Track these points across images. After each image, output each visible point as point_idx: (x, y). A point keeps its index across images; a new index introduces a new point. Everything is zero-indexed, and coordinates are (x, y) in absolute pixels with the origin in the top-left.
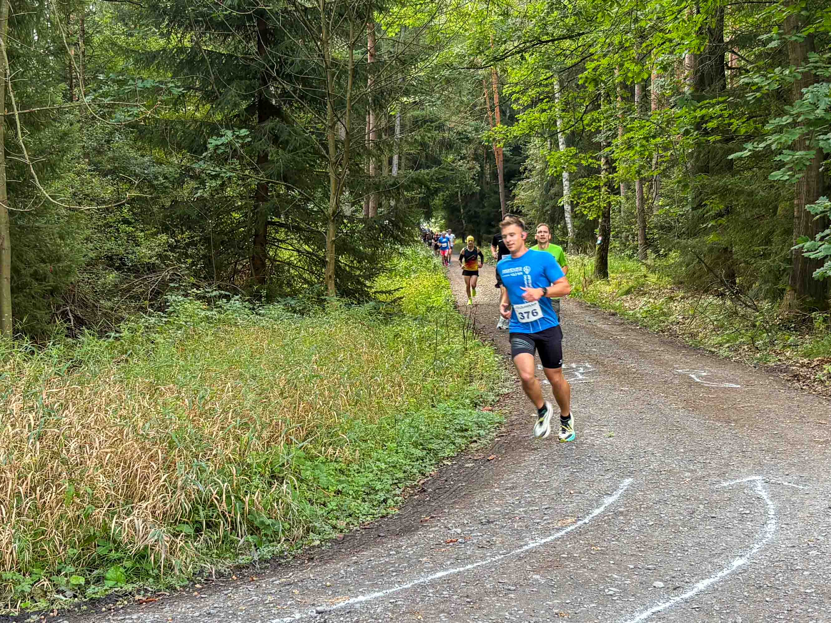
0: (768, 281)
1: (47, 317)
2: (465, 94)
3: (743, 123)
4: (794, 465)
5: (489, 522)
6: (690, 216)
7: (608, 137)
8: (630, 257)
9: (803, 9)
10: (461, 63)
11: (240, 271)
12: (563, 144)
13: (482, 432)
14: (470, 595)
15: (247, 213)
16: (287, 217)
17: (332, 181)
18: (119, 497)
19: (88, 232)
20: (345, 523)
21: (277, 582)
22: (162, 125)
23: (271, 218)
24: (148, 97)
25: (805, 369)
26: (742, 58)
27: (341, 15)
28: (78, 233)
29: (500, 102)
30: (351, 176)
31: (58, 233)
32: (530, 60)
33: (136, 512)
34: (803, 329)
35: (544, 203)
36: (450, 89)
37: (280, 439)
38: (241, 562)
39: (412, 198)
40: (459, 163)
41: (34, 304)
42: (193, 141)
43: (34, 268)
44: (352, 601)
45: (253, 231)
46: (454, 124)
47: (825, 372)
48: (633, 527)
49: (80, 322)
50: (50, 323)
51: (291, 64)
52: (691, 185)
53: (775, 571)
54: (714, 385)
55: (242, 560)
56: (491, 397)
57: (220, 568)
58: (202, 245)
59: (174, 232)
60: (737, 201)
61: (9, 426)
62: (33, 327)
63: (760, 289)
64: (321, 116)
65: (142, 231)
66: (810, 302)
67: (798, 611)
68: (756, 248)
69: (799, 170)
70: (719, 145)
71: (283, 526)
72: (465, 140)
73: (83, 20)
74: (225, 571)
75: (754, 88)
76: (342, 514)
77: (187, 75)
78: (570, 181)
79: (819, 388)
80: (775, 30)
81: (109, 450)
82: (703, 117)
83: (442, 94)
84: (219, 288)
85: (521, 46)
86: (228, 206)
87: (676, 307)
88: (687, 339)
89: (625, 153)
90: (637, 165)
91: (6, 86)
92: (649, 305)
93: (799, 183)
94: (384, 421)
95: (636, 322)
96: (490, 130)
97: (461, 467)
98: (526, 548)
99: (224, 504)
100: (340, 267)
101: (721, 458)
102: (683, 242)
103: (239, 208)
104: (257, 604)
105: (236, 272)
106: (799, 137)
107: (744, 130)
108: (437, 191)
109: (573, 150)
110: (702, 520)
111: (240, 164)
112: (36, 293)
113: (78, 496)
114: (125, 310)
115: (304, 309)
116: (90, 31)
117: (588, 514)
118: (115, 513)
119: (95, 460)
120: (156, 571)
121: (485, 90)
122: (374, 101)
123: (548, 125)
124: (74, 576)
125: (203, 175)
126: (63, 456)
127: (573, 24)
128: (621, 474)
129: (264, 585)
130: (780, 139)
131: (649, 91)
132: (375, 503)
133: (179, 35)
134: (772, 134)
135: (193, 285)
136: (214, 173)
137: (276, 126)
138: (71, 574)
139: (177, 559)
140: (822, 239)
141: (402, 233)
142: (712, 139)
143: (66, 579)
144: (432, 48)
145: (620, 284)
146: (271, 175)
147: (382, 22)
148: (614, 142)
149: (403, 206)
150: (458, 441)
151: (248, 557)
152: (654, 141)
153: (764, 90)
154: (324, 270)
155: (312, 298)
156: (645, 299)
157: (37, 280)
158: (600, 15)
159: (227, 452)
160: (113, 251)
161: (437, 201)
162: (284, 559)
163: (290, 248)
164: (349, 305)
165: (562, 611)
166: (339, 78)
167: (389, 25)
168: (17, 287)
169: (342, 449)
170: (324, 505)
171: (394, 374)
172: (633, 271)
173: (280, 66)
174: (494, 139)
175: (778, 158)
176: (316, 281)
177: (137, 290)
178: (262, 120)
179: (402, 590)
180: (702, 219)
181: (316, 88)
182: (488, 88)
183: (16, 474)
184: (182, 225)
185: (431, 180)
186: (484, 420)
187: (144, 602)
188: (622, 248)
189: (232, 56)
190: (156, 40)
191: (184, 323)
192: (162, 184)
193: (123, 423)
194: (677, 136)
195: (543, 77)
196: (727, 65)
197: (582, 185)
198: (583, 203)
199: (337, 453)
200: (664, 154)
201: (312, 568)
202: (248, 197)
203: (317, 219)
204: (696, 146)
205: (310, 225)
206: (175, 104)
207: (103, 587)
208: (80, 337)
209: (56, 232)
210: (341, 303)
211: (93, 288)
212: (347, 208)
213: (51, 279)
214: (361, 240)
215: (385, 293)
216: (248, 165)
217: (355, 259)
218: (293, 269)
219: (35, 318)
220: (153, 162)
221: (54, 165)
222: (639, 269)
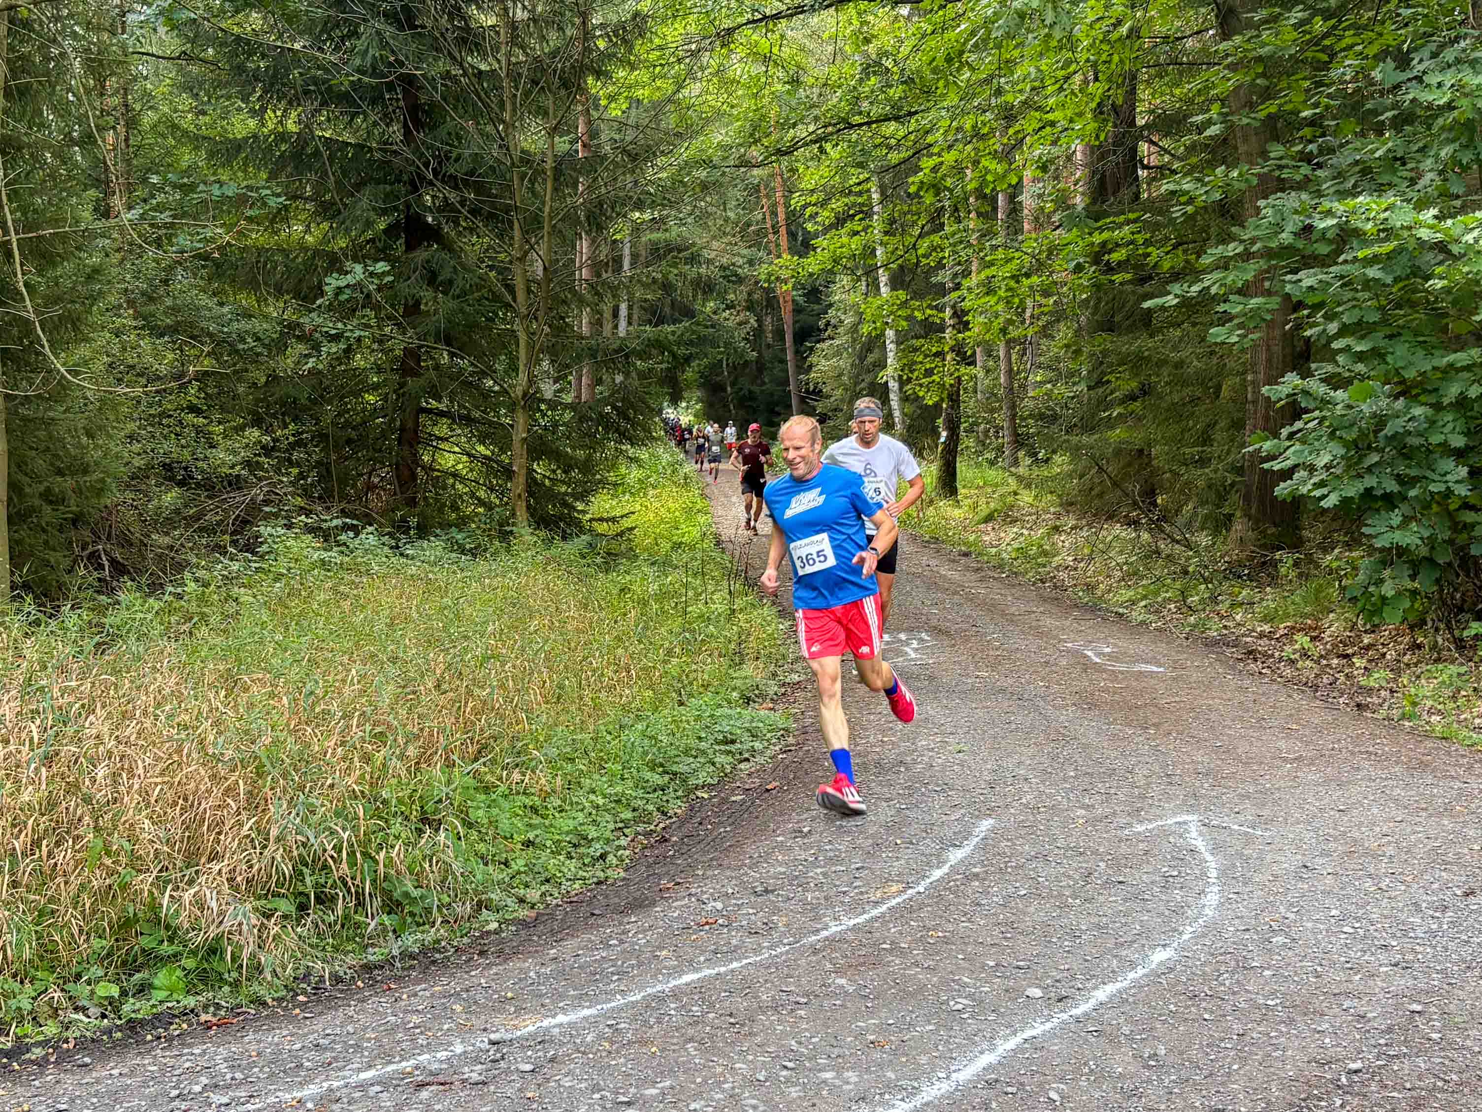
0: (1207, 502)
1: (66, 563)
2: (732, 206)
3: (1167, 253)
4: (1249, 798)
5: (767, 891)
6: (1085, 399)
7: (955, 275)
8: (992, 463)
9: (1258, 75)
10: (725, 158)
11: (376, 487)
12: (886, 285)
13: (758, 745)
14: (735, 1012)
15: (387, 394)
16: (450, 400)
17: (522, 344)
18: (176, 855)
19: (132, 426)
20: (539, 893)
21: (428, 992)
22: (252, 254)
23: (428, 403)
24: (229, 212)
25: (1264, 642)
26: (1165, 150)
27: (535, 83)
28: (115, 427)
29: (787, 219)
30: (553, 336)
31: (84, 428)
32: (834, 152)
33: (202, 879)
34: (1262, 577)
35: (857, 377)
36: (708, 199)
37: (435, 758)
38: (370, 958)
39: (650, 370)
40: (724, 314)
41: (46, 543)
42: (300, 280)
43: (46, 484)
44: (546, 1023)
45: (398, 423)
46: (715, 253)
47: (1297, 646)
48: (995, 899)
49: (119, 569)
50: (70, 572)
51: (457, 160)
52: (1086, 351)
53: (1218, 971)
54: (1123, 667)
55: (374, 955)
56: (773, 688)
57: (338, 968)
58: (316, 446)
59: (271, 425)
60: (1158, 376)
62: (43, 580)
63: (1195, 514)
64: (504, 242)
65: (220, 423)
66: (1273, 534)
67: (1255, 1035)
68: (1187, 451)
69: (1255, 327)
70: (1129, 288)
71: (439, 900)
72: (734, 278)
73: (126, 90)
74: (345, 973)
75: (1183, 199)
76: (534, 878)
77: (292, 175)
78: (898, 343)
79: (1288, 672)
80: (1215, 109)
81: (159, 780)
82: (1104, 244)
83: (695, 206)
84: (344, 513)
85: (819, 132)
86: (357, 384)
87: (1063, 542)
88: (1081, 594)
89: (983, 300)
90: (1001, 320)
92: (1022, 539)
93: (1255, 346)
94: (602, 727)
95: (1000, 567)
96: (771, 263)
97: (724, 801)
98: (825, 934)
99: (344, 866)
100: (534, 480)
101: (1133, 786)
102: (1074, 439)
103: (375, 387)
104: (394, 1029)
105: (371, 487)
106: (1255, 276)
107: (1169, 265)
108: (688, 359)
109: (902, 295)
110: (1104, 886)
111: (376, 317)
112: (47, 524)
113: (108, 853)
114: (191, 549)
115: (475, 548)
116: (138, 107)
117: (924, 877)
118: (170, 881)
119: (136, 796)
120: (234, 975)
121: (764, 200)
122: (588, 218)
123: (863, 256)
124: (102, 984)
125: (317, 335)
126: (85, 790)
127: (900, 98)
128: (977, 813)
129: (406, 997)
130: (1224, 278)
131: (1020, 203)
132: (586, 861)
133: (279, 113)
134: (1212, 271)
135: (302, 510)
136: (333, 332)
137: (433, 257)
138: (98, 980)
139: (268, 955)
140: (1290, 436)
141: (632, 425)
142: (1117, 278)
143: (89, 988)
144: (679, 135)
145: (975, 506)
146: (425, 335)
147: (601, 93)
148: (966, 283)
149: (634, 383)
150: (720, 759)
151: (383, 950)
152: (1029, 281)
153: (1199, 202)
154: (509, 484)
155: (490, 530)
156: (1015, 530)
157: (51, 502)
158: (941, 84)
159: (350, 780)
160: (173, 455)
161: (689, 374)
162: (440, 952)
163: (457, 449)
165: (881, 1039)
166: (532, 181)
167: (612, 98)
168: (18, 513)
169: (533, 772)
170: (506, 864)
171: (620, 651)
172: (996, 485)
173: (440, 163)
174: (778, 278)
175: (1221, 308)
176: (497, 501)
177: (212, 518)
178: (410, 247)
179: (626, 1005)
180: (1104, 404)
181: (496, 197)
182: (768, 196)
183: (9, 819)
184: (283, 414)
185: (679, 344)
186: (761, 725)
187: (215, 1025)
188: (980, 448)
189: (362, 147)
190: (242, 120)
191: (285, 571)
192: (251, 349)
193: (183, 735)
194: (1064, 274)
195: (854, 180)
196: (1141, 161)
197: (916, 350)
198: (917, 378)
199: (526, 781)
200: (1044, 301)
201: (484, 968)
202: (389, 370)
203: (499, 404)
204: (1094, 289)
205: (488, 414)
206: (273, 221)
207: (148, 1000)
208: (120, 593)
209: (80, 426)
210: (535, 539)
211: (141, 515)
212: (548, 386)
213: (72, 501)
214: (568, 438)
215: (607, 520)
216: (389, 318)
217: (559, 467)
218: (461, 482)
219: (47, 564)
220: (238, 315)
221: (78, 319)
222: (1004, 483)
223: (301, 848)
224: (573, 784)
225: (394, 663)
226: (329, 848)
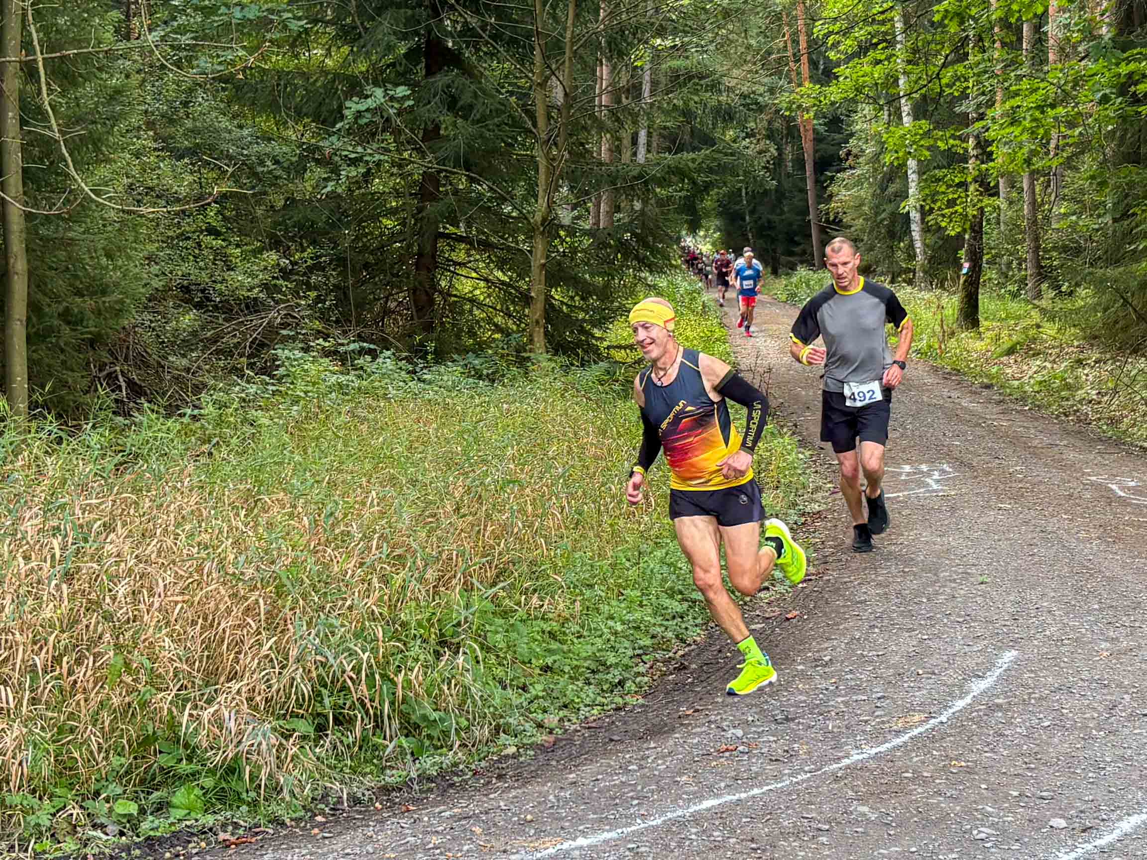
1: (85, 382)
2: (754, 34)
5: (787, 719)
6: (1110, 232)
7: (979, 106)
8: (1015, 295)
11: (394, 312)
12: (908, 114)
14: (756, 837)
15: (405, 218)
16: (469, 226)
17: (542, 170)
18: (195, 674)
19: (152, 248)
20: (557, 718)
21: (447, 814)
22: (272, 77)
23: (445, 228)
24: (250, 35)
28: (135, 249)
29: (809, 47)
30: (573, 162)
31: (103, 249)
33: (221, 698)
35: (878, 207)
36: (730, 27)
37: (454, 582)
38: (389, 780)
39: (669, 198)
40: (744, 143)
41: (64, 363)
42: (320, 104)
43: (65, 304)
44: (566, 845)
45: (416, 248)
46: (736, 81)
48: (1018, 730)
49: (136, 390)
50: (87, 392)
52: (1111, 182)
55: (392, 777)
56: (793, 518)
57: (355, 789)
58: (334, 270)
59: (289, 248)
61: (20, 559)
62: (61, 400)
64: (524, 67)
65: (238, 246)
71: (457, 723)
72: (754, 107)
74: (364, 795)
76: (552, 703)
78: (920, 173)
81: (179, 598)
82: (1130, 75)
83: (717, 34)
84: (360, 338)
86: (375, 209)
87: (1087, 375)
88: (1104, 428)
89: (1007, 130)
90: (1025, 150)
91: (24, 16)
92: (1044, 372)
94: (621, 555)
95: (1023, 399)
96: (793, 92)
98: (846, 762)
99: (363, 686)
100: (552, 306)
102: (1099, 272)
103: (393, 212)
104: (414, 849)
105: (386, 312)
108: (707, 187)
109: (925, 124)
110: (1129, 718)
111: (395, 141)
112: (66, 344)
113: (128, 671)
114: (208, 372)
115: (493, 373)
117: (946, 707)
118: (187, 700)
119: (157, 614)
120: (253, 794)
121: (786, 28)
122: (609, 43)
123: (886, 85)
124: (120, 801)
125: (337, 159)
126: (105, 607)
128: (1000, 644)
129: (426, 819)
131: (1046, 33)
132: (605, 688)
135: (318, 334)
136: (353, 156)
137: (453, 82)
138: (116, 798)
139: (287, 775)
141: (652, 253)
142: (1144, 110)
143: (107, 805)
145: (998, 338)
146: (444, 159)
148: (990, 113)
149: (653, 210)
151: (400, 773)
152: (1054, 112)
154: (527, 311)
155: (507, 356)
156: (1038, 363)
157: (68, 323)
159: (369, 602)
160: (191, 278)
161: (708, 203)
162: (458, 776)
163: (474, 275)
164: (566, 369)
166: (553, 6)
168: (37, 334)
169: (553, 598)
170: (524, 688)
172: (1019, 318)
174: (799, 107)
176: (515, 328)
177: (229, 341)
178: (430, 72)
179: (647, 829)
180: (1129, 236)
181: (517, 22)
182: (790, 25)
183: (30, 636)
184: (301, 238)
185: (699, 170)
187: (233, 843)
188: (1003, 280)
191: (302, 394)
192: (270, 172)
193: (203, 554)
194: (1090, 105)
195: (878, 9)
197: (938, 180)
198: (940, 209)
199: (545, 607)
200: (1069, 132)
201: (503, 792)
202: (407, 193)
203: (517, 230)
204: (1120, 121)
205: (506, 239)
206: (293, 46)
207: (167, 818)
208: (136, 414)
209: (100, 246)
210: (553, 365)
211: (158, 336)
212: (565, 212)
213: (91, 322)
214: (586, 264)
215: (625, 348)
216: (408, 142)
217: (577, 294)
218: (478, 308)
219: (65, 384)
220: (258, 137)
221: (99, 140)
222: (1028, 315)
223: (321, 669)
224: (590, 609)
225: (414, 486)
226: (348, 668)
